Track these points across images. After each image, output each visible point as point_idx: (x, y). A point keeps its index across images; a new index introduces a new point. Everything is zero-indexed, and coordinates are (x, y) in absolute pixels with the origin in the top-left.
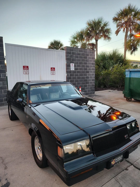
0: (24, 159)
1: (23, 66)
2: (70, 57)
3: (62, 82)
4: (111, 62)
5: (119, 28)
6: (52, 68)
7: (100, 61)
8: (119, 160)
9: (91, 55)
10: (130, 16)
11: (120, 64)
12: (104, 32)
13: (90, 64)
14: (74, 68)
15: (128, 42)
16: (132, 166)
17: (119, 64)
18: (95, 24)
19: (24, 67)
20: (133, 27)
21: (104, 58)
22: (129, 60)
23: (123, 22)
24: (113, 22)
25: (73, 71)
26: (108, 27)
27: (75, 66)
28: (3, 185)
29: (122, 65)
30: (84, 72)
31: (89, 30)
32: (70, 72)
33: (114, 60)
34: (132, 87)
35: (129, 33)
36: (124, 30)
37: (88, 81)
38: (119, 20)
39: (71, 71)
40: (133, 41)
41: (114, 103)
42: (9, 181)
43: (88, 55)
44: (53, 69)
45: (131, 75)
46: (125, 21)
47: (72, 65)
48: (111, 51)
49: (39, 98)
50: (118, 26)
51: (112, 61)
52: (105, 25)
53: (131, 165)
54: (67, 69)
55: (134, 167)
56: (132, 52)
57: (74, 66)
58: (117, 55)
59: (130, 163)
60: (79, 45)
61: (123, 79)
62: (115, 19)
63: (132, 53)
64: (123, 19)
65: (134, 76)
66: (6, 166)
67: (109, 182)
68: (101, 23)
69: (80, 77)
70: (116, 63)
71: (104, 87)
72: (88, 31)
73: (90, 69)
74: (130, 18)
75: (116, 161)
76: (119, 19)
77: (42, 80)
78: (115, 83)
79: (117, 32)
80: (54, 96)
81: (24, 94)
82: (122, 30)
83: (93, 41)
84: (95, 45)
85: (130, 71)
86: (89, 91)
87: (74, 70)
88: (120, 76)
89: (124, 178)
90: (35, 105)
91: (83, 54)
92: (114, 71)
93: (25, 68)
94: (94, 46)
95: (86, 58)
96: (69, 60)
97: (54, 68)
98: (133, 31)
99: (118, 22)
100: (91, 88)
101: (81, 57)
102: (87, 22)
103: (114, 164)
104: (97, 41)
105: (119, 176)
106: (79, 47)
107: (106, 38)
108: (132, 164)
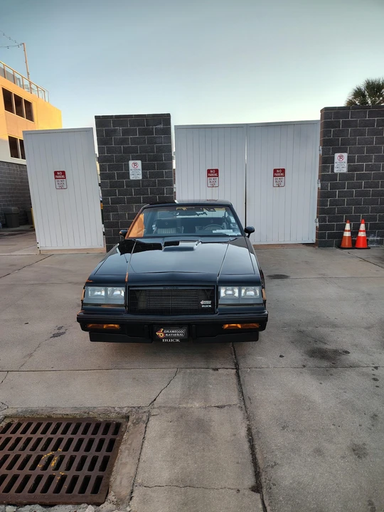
1: (208, 170)
2: (335, 135)
25: (342, 174)
27: (350, 160)
44: (279, 173)
47: (341, 157)
54: (323, 169)
57: (345, 160)
69: (368, 192)
75: (166, 335)
87: (345, 170)
96: (331, 145)
103: (163, 339)
108: (237, 369)
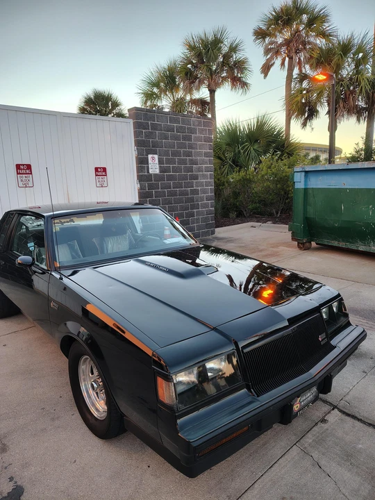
0: (53, 419)
1: (17, 165)
2: (146, 136)
3: (130, 206)
4: (252, 149)
5: (272, 58)
6: (99, 170)
7: (224, 146)
8: (309, 399)
9: (201, 131)
10: (297, 24)
11: (277, 155)
12: (231, 69)
13: (199, 154)
14: (158, 166)
15: (294, 94)
16: (336, 410)
17: (273, 154)
18: (205, 45)
19: (18, 167)
20: (308, 56)
21: (234, 138)
22: (298, 143)
23: (280, 40)
24: (255, 41)
25: (155, 175)
26: (240, 55)
27: (160, 162)
28: (4, 495)
29: (281, 155)
30: (185, 178)
31: (191, 63)
32: (149, 178)
33: (261, 145)
34: (311, 212)
35: (296, 71)
36: (283, 64)
37: (197, 201)
38: (270, 35)
39: (151, 175)
40: (307, 92)
41: (269, 255)
42: (19, 483)
43: (192, 131)
44: (101, 171)
45: (309, 183)
46: (286, 40)
47: (153, 158)
48: (252, 121)
49: (73, 253)
50: (267, 51)
51: (255, 147)
52: (233, 49)
53: (333, 409)
54: (140, 169)
55: (340, 414)
56: (306, 120)
57: (157, 161)
58: (268, 131)
59: (331, 404)
60: (165, 103)
61: (285, 193)
62: (260, 34)
63: (304, 125)
64: (280, 32)
65: (317, 183)
66: (4, 445)
67: (286, 456)
68: (222, 42)
69: (176, 192)
70: (265, 153)
71: (237, 216)
72: (189, 66)
73: (200, 170)
74: (298, 31)
75: (302, 403)
76: (270, 33)
77: (71, 202)
78: (265, 205)
79: (266, 69)
80: (115, 245)
81: (32, 244)
82: (278, 62)
83: (204, 93)
84: (208, 103)
85: (307, 172)
86: (199, 228)
88: (277, 184)
89: (320, 441)
90: (70, 272)
91: (180, 130)
92: (263, 173)
93: (24, 169)
94: (206, 106)
95: (190, 139)
96: (144, 146)
97: (104, 169)
98: (307, 67)
99: (267, 40)
100: (205, 220)
101: (177, 138)
102: (186, 40)
103: (299, 411)
104: (212, 92)
105: (309, 439)
106: (167, 110)
107: (237, 83)
108: (335, 407)
